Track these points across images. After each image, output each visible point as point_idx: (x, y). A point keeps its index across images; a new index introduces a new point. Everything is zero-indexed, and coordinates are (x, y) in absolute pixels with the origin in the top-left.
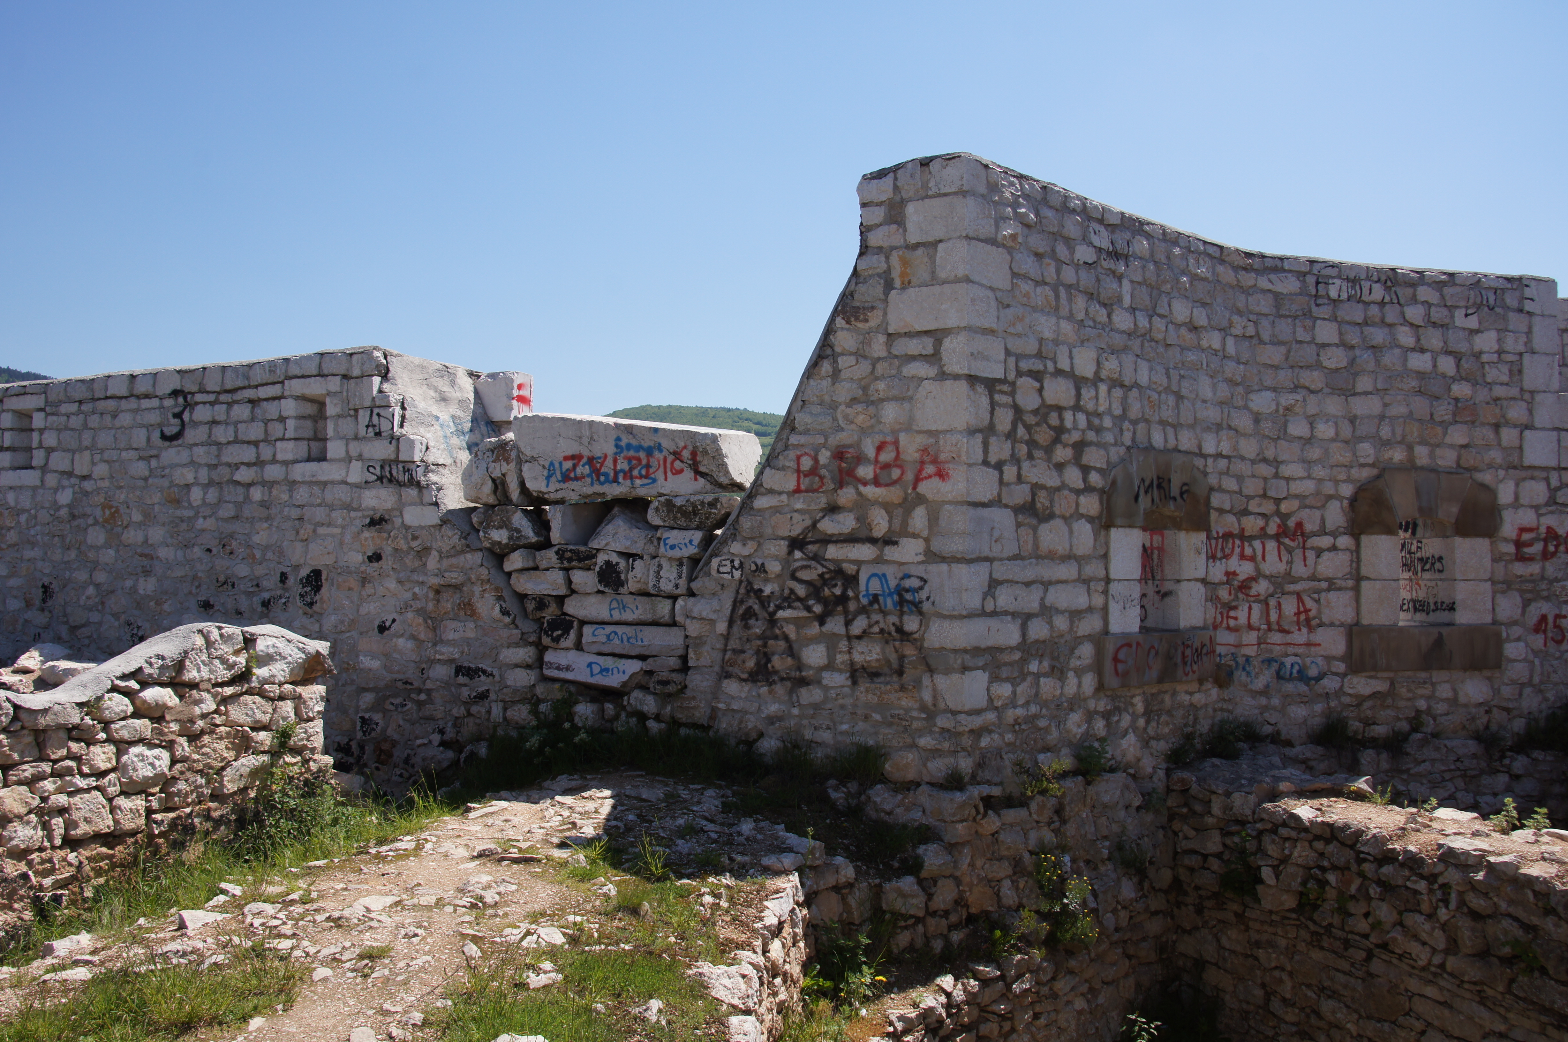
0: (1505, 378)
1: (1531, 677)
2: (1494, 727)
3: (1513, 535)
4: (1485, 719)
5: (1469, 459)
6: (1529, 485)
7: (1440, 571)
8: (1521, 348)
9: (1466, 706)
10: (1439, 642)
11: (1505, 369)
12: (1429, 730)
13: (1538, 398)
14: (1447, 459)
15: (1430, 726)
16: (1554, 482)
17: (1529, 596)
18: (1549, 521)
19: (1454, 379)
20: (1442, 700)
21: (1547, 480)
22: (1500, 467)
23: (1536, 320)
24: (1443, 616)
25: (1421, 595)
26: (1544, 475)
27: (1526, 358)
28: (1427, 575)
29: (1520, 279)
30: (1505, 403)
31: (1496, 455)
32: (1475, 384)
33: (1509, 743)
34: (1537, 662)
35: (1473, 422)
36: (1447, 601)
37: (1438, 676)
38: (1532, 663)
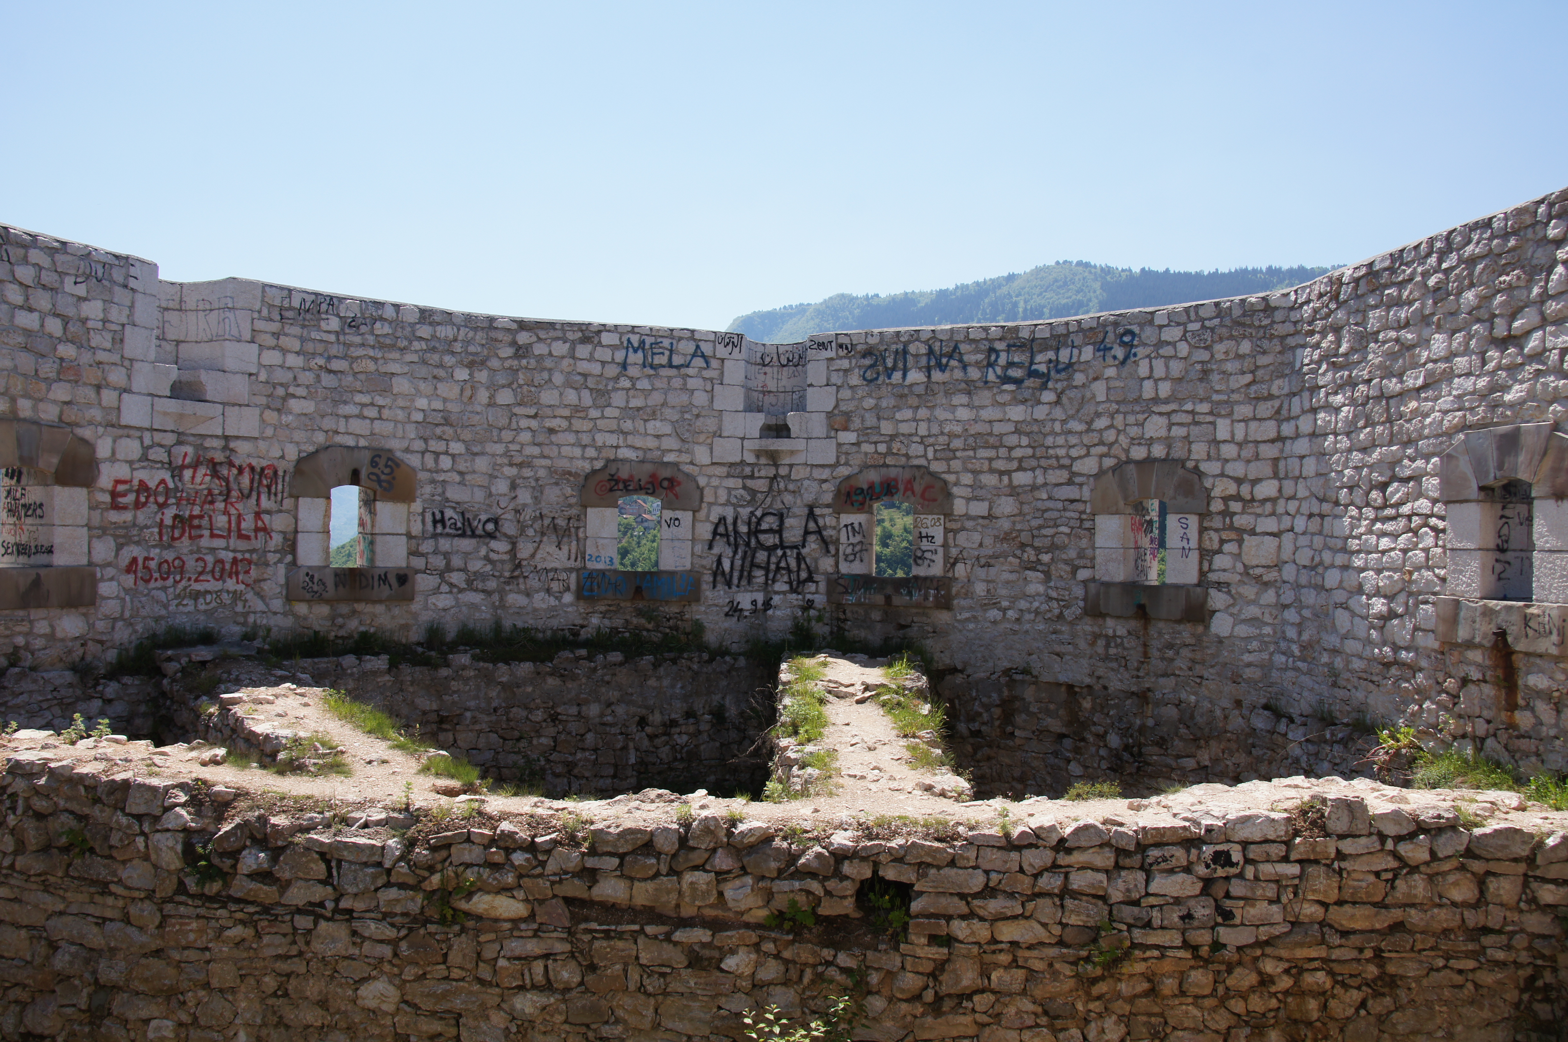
0: (108, 345)
1: (123, 612)
2: (89, 658)
3: (110, 486)
4: (80, 652)
5: (71, 415)
6: (124, 442)
7: (41, 517)
8: (124, 320)
9: (63, 640)
10: (37, 582)
11: (109, 336)
12: (27, 664)
13: (137, 365)
14: (49, 413)
15: (28, 660)
16: (147, 441)
17: (121, 540)
18: (141, 475)
19: (60, 340)
20: (41, 636)
21: (141, 438)
22: (100, 424)
23: (138, 297)
24: (42, 559)
25: (24, 539)
26: (138, 434)
27: (128, 328)
28: (29, 521)
29: (127, 258)
30: (107, 367)
31: (96, 414)
32: (80, 347)
33: (102, 671)
34: (128, 598)
35: (76, 382)
36: (46, 545)
37: (35, 613)
38: (123, 600)
